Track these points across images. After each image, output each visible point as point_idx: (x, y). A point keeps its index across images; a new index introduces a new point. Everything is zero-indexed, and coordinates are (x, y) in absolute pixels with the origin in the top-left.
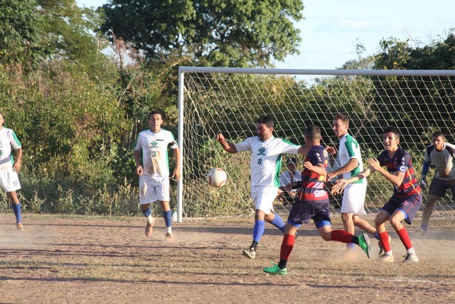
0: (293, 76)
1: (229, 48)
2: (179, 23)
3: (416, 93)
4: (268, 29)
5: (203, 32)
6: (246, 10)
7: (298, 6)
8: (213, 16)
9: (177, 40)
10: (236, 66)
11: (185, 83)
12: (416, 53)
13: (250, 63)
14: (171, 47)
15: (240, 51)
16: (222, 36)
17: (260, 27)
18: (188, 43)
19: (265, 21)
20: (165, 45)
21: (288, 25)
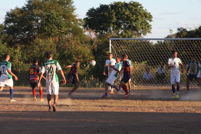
0: (149, 40)
1: (128, 31)
2: (111, 24)
3: (188, 46)
4: (141, 25)
5: (119, 26)
6: (133, 19)
7: (150, 17)
8: (122, 21)
9: (110, 29)
10: (130, 38)
12: (189, 32)
14: (108, 31)
15: (131, 32)
16: (125, 27)
17: (138, 24)
18: (114, 30)
19: (140, 22)
20: (106, 30)
21: (147, 23)
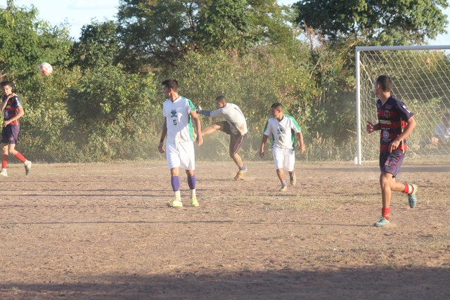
0: (443, 50)
1: (393, 30)
2: (355, 14)
4: (423, 15)
5: (373, 19)
8: (380, 7)
9: (353, 26)
10: (399, 45)
13: (409, 42)
14: (348, 32)
15: (401, 33)
16: (388, 22)
17: (417, 14)
18: (362, 28)
19: (421, 9)
20: (344, 30)
21: (438, 12)
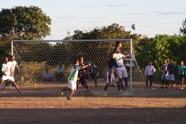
0: (48, 42)
1: (28, 34)
3: (84, 47)
4: (40, 28)
5: (20, 29)
6: (34, 22)
7: (49, 20)
8: (23, 24)
9: (12, 31)
10: (31, 39)
11: (13, 45)
12: (85, 35)
13: (35, 38)
14: (10, 33)
15: (32, 34)
16: (26, 30)
17: (38, 27)
19: (40, 25)
20: (8, 33)
21: (47, 26)
